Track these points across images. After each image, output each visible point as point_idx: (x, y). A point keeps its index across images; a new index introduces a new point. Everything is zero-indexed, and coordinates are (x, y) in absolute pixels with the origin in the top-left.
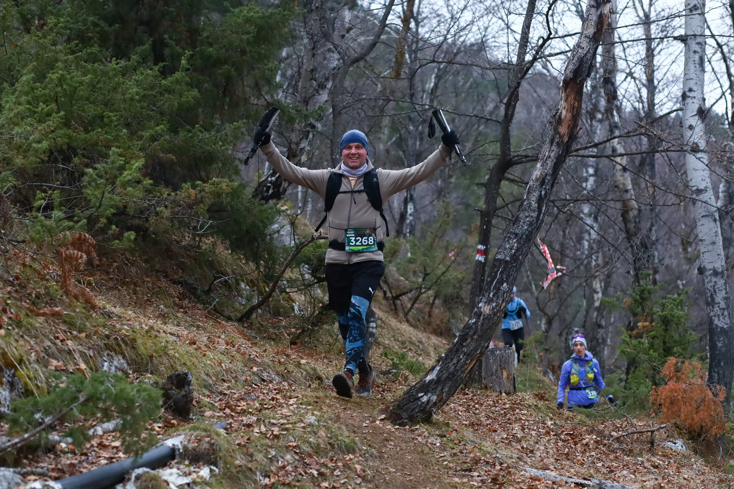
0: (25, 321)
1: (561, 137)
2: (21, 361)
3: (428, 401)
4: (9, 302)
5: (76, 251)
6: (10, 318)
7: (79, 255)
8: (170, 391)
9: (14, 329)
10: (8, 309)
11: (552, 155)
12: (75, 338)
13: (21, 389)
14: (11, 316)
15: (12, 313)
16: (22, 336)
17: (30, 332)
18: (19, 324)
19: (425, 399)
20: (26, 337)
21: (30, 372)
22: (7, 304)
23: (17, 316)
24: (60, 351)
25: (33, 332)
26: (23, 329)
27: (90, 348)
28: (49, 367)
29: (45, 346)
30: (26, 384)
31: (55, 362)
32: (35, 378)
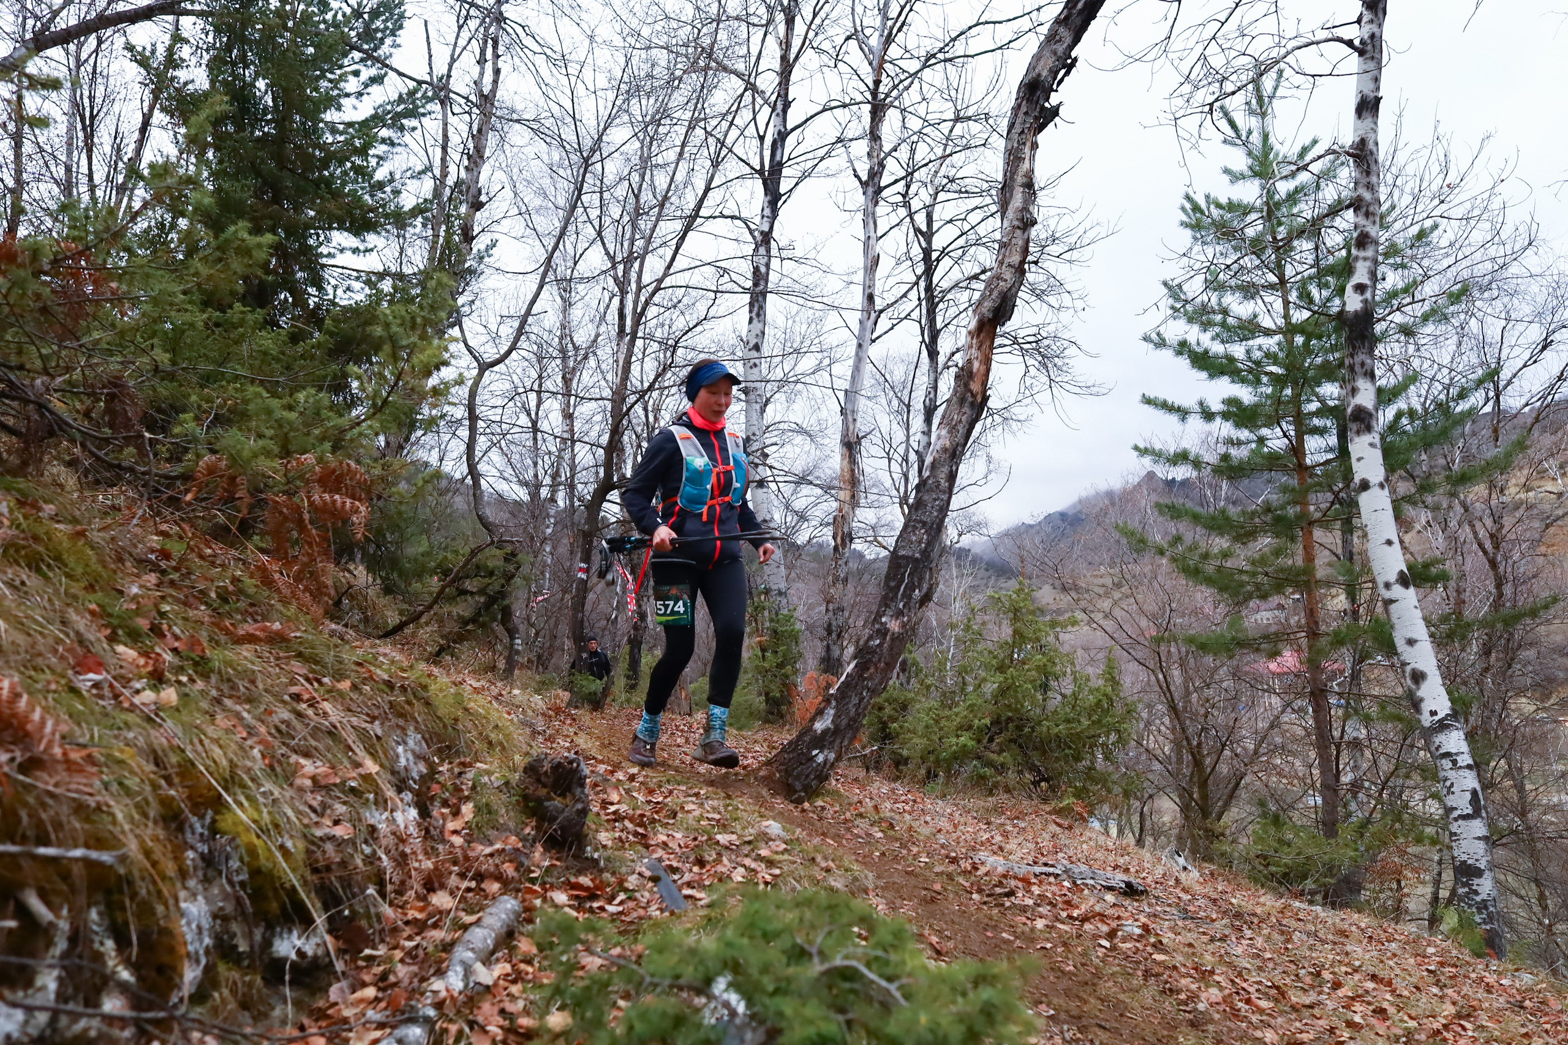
0: (217, 657)
1: (974, 396)
2: (231, 781)
3: (826, 761)
4: (166, 608)
5: (337, 497)
6: (175, 650)
7: (348, 505)
8: (547, 804)
9: (192, 680)
10: (165, 627)
11: (964, 419)
12: (333, 694)
13: (238, 872)
14: (177, 644)
15: (177, 638)
16: (218, 701)
17: (234, 687)
18: (202, 667)
19: (820, 759)
20: (228, 702)
21: (260, 812)
22: (163, 615)
23: (194, 643)
24: (316, 731)
25: (242, 685)
26: (214, 679)
27: (373, 719)
28: (298, 782)
29: (276, 721)
30: (252, 851)
31: (309, 767)
32: (277, 826)
